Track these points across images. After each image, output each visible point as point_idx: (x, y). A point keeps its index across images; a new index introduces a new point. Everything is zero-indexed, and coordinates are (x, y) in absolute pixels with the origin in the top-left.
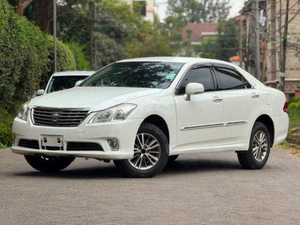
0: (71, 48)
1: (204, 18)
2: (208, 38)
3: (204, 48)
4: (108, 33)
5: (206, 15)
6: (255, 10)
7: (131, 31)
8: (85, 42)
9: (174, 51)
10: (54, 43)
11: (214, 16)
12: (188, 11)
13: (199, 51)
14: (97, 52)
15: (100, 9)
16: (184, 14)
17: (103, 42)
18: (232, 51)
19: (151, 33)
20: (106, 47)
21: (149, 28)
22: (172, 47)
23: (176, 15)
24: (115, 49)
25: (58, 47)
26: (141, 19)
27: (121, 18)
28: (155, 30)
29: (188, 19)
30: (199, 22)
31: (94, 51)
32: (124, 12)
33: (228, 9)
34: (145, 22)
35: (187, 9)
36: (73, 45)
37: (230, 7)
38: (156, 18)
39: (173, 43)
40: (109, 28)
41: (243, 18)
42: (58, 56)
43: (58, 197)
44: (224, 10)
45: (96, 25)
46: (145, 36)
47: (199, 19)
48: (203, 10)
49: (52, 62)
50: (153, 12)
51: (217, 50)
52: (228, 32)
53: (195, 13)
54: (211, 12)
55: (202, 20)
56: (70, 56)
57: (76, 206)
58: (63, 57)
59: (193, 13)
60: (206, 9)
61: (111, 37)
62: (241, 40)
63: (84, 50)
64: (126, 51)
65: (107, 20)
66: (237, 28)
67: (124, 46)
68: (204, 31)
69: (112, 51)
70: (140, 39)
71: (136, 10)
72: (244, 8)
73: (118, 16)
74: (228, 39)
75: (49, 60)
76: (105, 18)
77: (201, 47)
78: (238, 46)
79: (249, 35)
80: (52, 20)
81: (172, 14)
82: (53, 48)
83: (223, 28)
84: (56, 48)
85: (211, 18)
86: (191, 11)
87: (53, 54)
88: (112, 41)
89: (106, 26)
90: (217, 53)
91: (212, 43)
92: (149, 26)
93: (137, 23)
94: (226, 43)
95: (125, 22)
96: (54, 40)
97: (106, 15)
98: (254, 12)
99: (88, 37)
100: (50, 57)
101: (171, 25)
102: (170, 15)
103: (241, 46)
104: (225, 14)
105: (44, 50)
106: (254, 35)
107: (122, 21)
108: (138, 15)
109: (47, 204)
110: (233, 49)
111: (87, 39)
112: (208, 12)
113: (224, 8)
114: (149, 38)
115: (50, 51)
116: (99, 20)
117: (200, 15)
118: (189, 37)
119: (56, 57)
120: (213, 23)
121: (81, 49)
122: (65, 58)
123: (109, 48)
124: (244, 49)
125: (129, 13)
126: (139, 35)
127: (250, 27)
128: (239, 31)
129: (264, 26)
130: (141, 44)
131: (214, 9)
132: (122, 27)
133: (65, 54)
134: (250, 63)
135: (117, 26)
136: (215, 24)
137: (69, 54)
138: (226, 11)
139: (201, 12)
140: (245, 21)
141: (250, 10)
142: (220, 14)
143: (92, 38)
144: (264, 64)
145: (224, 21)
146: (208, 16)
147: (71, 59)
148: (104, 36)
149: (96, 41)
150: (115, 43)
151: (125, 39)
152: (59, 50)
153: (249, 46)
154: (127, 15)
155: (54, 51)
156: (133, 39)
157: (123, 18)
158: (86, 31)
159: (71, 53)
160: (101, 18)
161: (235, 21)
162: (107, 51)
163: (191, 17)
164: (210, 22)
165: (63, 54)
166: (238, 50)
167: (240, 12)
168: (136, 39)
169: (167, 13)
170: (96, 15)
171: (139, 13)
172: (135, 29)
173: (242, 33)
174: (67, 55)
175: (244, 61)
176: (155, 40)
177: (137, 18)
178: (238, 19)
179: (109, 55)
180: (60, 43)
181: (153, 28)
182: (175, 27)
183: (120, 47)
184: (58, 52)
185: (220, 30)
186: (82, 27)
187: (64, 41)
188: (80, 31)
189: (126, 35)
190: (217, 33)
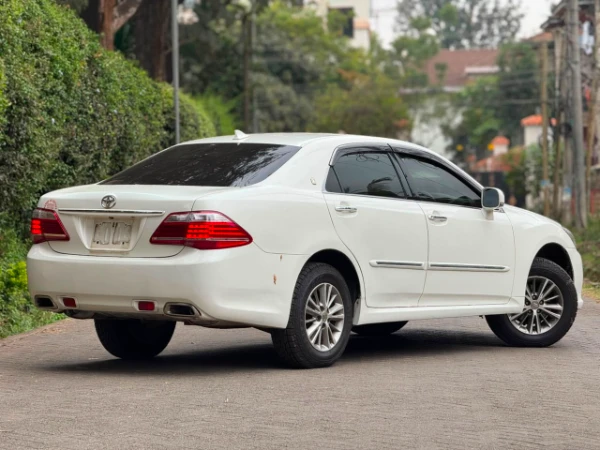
0: (207, 108)
1: (471, 39)
2: (478, 78)
3: (469, 99)
4: (279, 74)
5: (473, 33)
6: (572, 25)
7: (324, 69)
8: (235, 95)
9: (410, 107)
10: (174, 99)
11: (491, 34)
12: (438, 24)
13: (460, 105)
14: (258, 113)
15: (263, 27)
16: (431, 31)
17: (270, 92)
18: (527, 105)
19: (364, 72)
20: (276, 102)
21: (360, 60)
22: (406, 98)
23: (416, 34)
24: (293, 106)
25: (182, 107)
26: (343, 44)
27: (304, 44)
28: (372, 65)
29: (438, 41)
30: (460, 47)
31: (252, 112)
32: (310, 31)
33: (517, 19)
34: (353, 51)
35: (436, 20)
36: (212, 101)
37: (522, 16)
38: (374, 41)
39: (408, 91)
40: (280, 64)
41: (549, 37)
42: (182, 124)
43: (196, 412)
44: (509, 23)
45: (256, 60)
46: (353, 78)
47: (459, 40)
48: (468, 22)
49: (171, 136)
50: (368, 29)
51: (497, 103)
52: (518, 68)
53: (453, 29)
54: (485, 26)
55: (465, 42)
56: (205, 125)
57: (229, 430)
58: (192, 126)
59: (447, 30)
60: (474, 20)
61: (285, 82)
62: (545, 84)
63: (232, 111)
64: (316, 108)
65: (277, 48)
66: (536, 60)
67: (311, 98)
68: (471, 64)
69: (286, 109)
70: (343, 84)
71: (333, 27)
72: (550, 18)
73: (299, 39)
74: (519, 81)
75: (165, 133)
76: (273, 45)
77: (466, 98)
78: (539, 94)
79: (562, 74)
80: (168, 51)
81: (405, 31)
82: (174, 109)
83: (510, 60)
84: (178, 110)
85: (483, 38)
86: (443, 25)
87: (172, 121)
88: (287, 90)
89: (274, 60)
90: (497, 109)
91: (487, 89)
92: (361, 56)
93: (336, 51)
94: (514, 89)
95: (311, 51)
96: (174, 93)
97: (276, 38)
98: (569, 27)
99: (241, 84)
100: (167, 128)
101: (405, 53)
102: (402, 34)
103: (544, 96)
104: (513, 29)
105: (156, 116)
106: (569, 73)
107: (306, 48)
108: (339, 37)
109: (176, 428)
110: (530, 101)
111: (238, 87)
112: (478, 27)
113: (509, 18)
114: (359, 83)
115: (168, 116)
116: (261, 48)
117: (461, 32)
118: (441, 76)
119: (178, 127)
120: (489, 48)
121: (226, 109)
122: (196, 128)
123: (281, 103)
124: (551, 101)
125: (321, 33)
126: (340, 75)
127: (562, 57)
128: (541, 66)
129: (591, 55)
130: (345, 95)
131: (490, 21)
132: (306, 62)
133: (196, 120)
134: (563, 130)
135: (296, 59)
136: (492, 50)
137: (204, 120)
138: (514, 23)
139: (464, 26)
140: (551, 46)
141: (562, 24)
142: (501, 29)
143: (248, 86)
144: (592, 131)
145: (510, 43)
146: (478, 35)
147: (207, 131)
148: (272, 79)
149: (257, 91)
150: (293, 94)
151: (312, 84)
152: (184, 114)
153: (560, 96)
154: (316, 37)
155: (174, 115)
156: (329, 85)
157: (309, 42)
158: (236, 72)
159: (208, 119)
160: (266, 46)
161: (533, 45)
162: (278, 109)
163: (443, 37)
164: (482, 46)
165: (192, 121)
166: (539, 104)
167: (542, 27)
168: (335, 85)
169: (395, 30)
170: (254, 39)
171: (341, 32)
172: (332, 64)
173: (547, 68)
174: (200, 121)
175: (551, 125)
176: (372, 87)
177: (336, 42)
178: (537, 40)
179: (282, 118)
180: (187, 99)
181: (368, 62)
182: (413, 59)
183: (303, 101)
184: (182, 117)
185: (501, 63)
186: (227, 64)
187: (194, 94)
188: (225, 72)
189: (315, 77)
190: (496, 69)
